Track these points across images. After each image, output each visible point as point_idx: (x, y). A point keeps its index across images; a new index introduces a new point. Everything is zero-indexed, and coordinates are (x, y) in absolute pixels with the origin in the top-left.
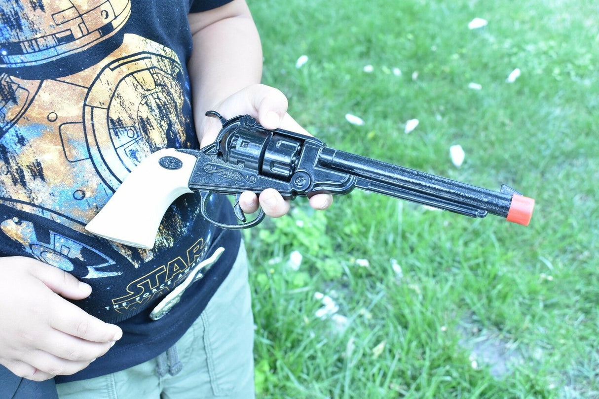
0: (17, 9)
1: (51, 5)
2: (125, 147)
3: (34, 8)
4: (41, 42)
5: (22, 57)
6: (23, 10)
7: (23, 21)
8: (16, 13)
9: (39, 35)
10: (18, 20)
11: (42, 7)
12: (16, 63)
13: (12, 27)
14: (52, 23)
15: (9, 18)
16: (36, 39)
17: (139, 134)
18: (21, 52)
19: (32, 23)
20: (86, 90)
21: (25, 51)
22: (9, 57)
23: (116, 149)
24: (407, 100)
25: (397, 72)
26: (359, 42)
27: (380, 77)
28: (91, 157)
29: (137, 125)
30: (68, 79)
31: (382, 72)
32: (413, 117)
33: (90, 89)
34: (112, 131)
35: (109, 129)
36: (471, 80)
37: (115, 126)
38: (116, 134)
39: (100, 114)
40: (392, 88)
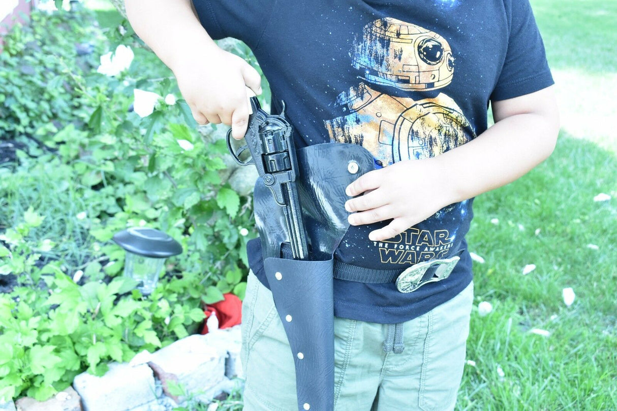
0: (385, 54)
1: (406, 59)
2: (414, 148)
3: (395, 58)
4: (389, 76)
5: (377, 78)
6: (388, 56)
7: (384, 62)
8: (383, 57)
9: (389, 73)
10: (382, 60)
11: (400, 59)
12: (371, 80)
13: (377, 62)
14: (400, 69)
15: (378, 58)
16: (386, 74)
17: (426, 144)
18: (377, 75)
19: (389, 65)
20: (406, 109)
21: (379, 76)
22: (369, 75)
23: (408, 147)
24: (527, 248)
25: (521, 227)
26: (489, 199)
27: (504, 228)
28: (392, 145)
29: (426, 139)
30: (398, 99)
31: (508, 225)
32: (531, 263)
33: (408, 109)
34: (410, 136)
35: (409, 135)
36: (591, 241)
37: (413, 134)
38: (412, 139)
39: (407, 125)
40: (515, 238)
